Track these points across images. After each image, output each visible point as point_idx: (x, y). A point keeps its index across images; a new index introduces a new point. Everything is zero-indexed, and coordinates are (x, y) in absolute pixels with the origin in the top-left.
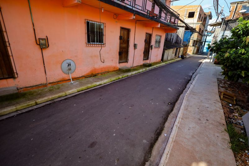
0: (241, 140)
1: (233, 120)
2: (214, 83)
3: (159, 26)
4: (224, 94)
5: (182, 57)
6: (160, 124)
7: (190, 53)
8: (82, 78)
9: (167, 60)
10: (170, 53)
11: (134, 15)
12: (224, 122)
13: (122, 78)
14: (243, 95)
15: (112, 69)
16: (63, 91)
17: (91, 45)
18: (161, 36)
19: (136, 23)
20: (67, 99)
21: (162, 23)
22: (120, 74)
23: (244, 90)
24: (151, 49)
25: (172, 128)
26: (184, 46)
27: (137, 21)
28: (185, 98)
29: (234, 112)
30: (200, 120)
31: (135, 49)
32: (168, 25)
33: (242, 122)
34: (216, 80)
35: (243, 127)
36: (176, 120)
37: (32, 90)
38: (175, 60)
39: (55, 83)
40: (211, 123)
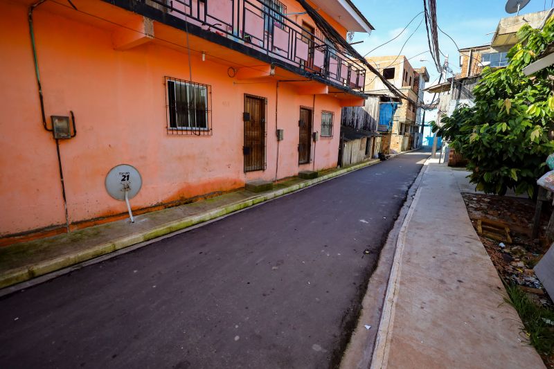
0: (548, 321)
1: (516, 278)
2: (456, 201)
3: (326, 91)
4: (483, 223)
5: (382, 157)
6: (352, 301)
7: (396, 150)
8: (156, 209)
9: (351, 164)
10: (355, 149)
11: (272, 68)
12: (497, 281)
13: (253, 204)
14: (522, 222)
15: (229, 187)
16: (106, 241)
17: (180, 133)
18: (332, 114)
19: (277, 86)
20: (117, 259)
21: (332, 85)
22: (247, 197)
23: (522, 212)
24: (314, 141)
25: (381, 310)
26: (383, 134)
27: (279, 83)
28: (400, 236)
29: (513, 260)
30: (442, 281)
31: (278, 140)
32: (346, 90)
33: (537, 279)
34: (460, 196)
35: (542, 292)
36: (386, 289)
37: (24, 243)
38: (368, 163)
39: (88, 224)
40: (470, 288)
